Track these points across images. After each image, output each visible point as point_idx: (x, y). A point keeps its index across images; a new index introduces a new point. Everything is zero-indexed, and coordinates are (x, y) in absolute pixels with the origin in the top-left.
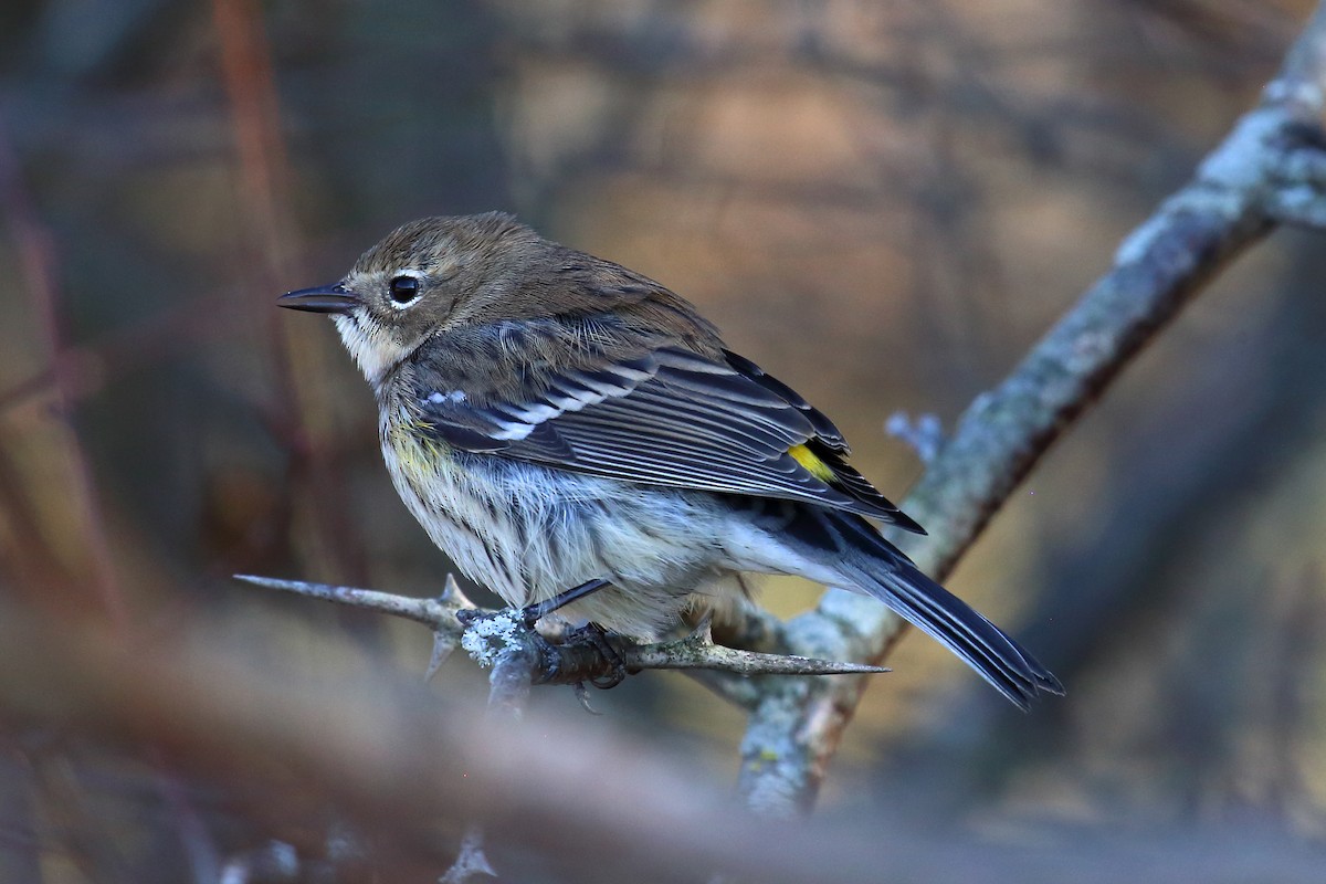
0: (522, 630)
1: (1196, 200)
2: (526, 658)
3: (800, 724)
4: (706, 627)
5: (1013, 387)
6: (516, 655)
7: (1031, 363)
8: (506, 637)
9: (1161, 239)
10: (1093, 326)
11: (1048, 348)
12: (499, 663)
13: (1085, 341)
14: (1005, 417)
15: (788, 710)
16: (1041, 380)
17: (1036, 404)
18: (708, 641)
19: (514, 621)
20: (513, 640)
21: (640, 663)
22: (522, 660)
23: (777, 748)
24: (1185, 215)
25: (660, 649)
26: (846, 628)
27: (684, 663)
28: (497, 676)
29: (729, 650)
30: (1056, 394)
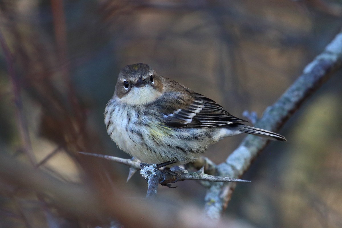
0: (156, 170)
1: (325, 57)
2: (157, 177)
3: (221, 193)
4: (202, 169)
5: (277, 105)
6: (155, 176)
7: (282, 99)
8: (152, 171)
9: (316, 67)
10: (298, 89)
11: (286, 95)
12: (150, 178)
13: (296, 93)
14: (275, 113)
15: (218, 189)
16: (284, 103)
17: (283, 109)
18: (203, 173)
19: (154, 167)
20: (154, 172)
21: (185, 178)
22: (156, 177)
23: (215, 199)
24: (322, 60)
25: (190, 175)
26: (233, 168)
27: (196, 178)
28: (150, 181)
29: (208, 175)
30: (288, 107)
